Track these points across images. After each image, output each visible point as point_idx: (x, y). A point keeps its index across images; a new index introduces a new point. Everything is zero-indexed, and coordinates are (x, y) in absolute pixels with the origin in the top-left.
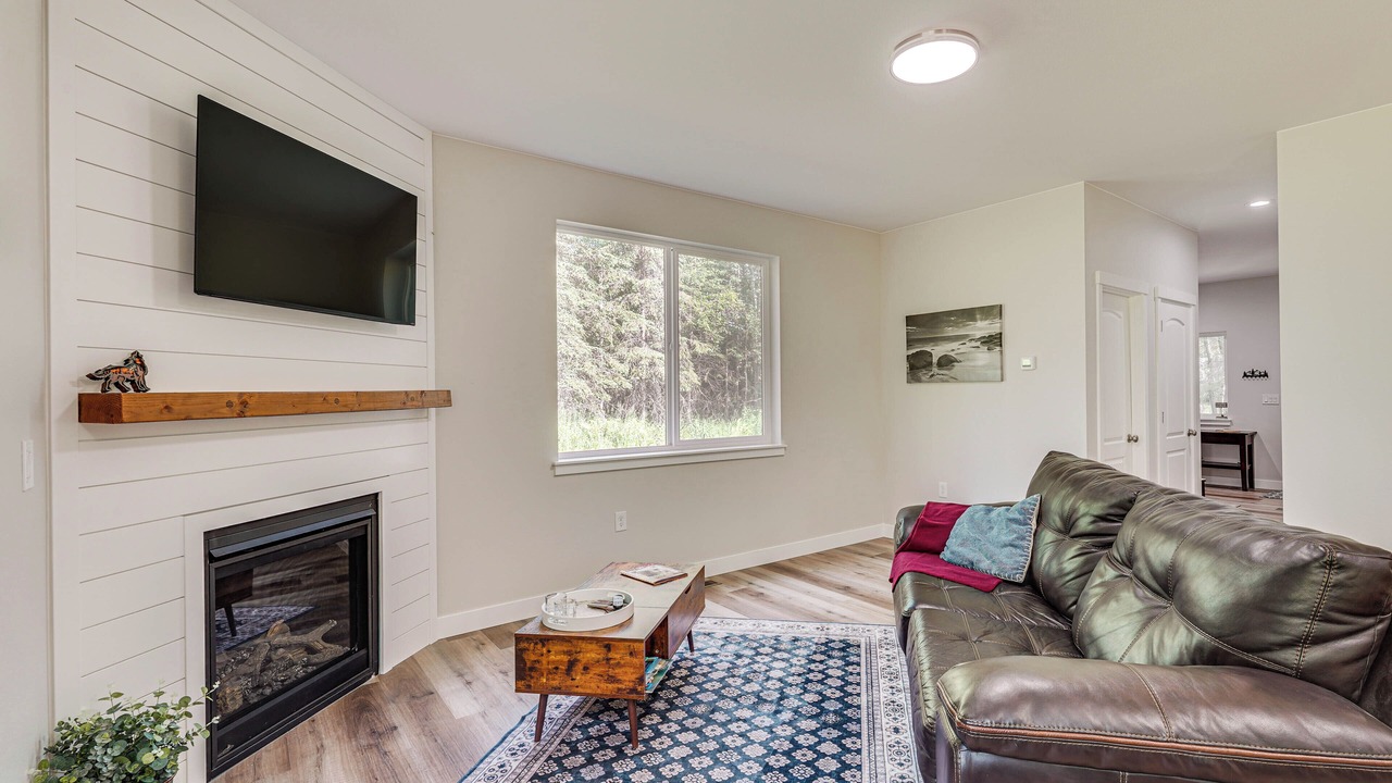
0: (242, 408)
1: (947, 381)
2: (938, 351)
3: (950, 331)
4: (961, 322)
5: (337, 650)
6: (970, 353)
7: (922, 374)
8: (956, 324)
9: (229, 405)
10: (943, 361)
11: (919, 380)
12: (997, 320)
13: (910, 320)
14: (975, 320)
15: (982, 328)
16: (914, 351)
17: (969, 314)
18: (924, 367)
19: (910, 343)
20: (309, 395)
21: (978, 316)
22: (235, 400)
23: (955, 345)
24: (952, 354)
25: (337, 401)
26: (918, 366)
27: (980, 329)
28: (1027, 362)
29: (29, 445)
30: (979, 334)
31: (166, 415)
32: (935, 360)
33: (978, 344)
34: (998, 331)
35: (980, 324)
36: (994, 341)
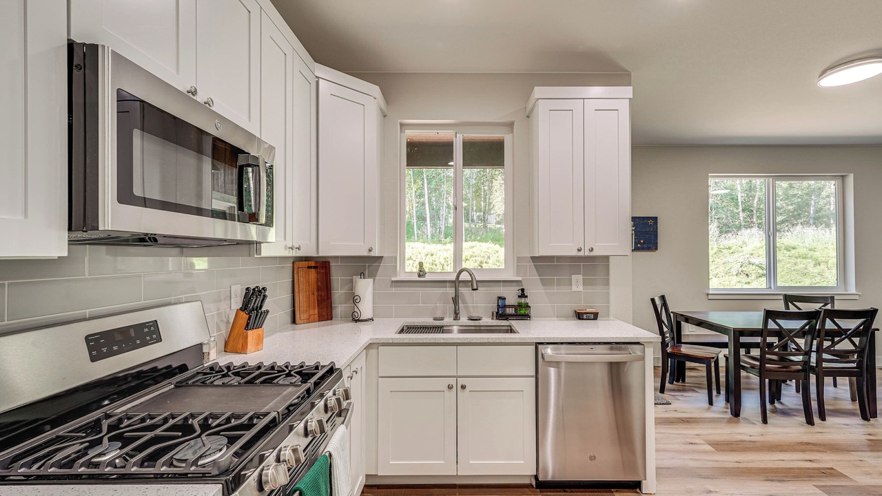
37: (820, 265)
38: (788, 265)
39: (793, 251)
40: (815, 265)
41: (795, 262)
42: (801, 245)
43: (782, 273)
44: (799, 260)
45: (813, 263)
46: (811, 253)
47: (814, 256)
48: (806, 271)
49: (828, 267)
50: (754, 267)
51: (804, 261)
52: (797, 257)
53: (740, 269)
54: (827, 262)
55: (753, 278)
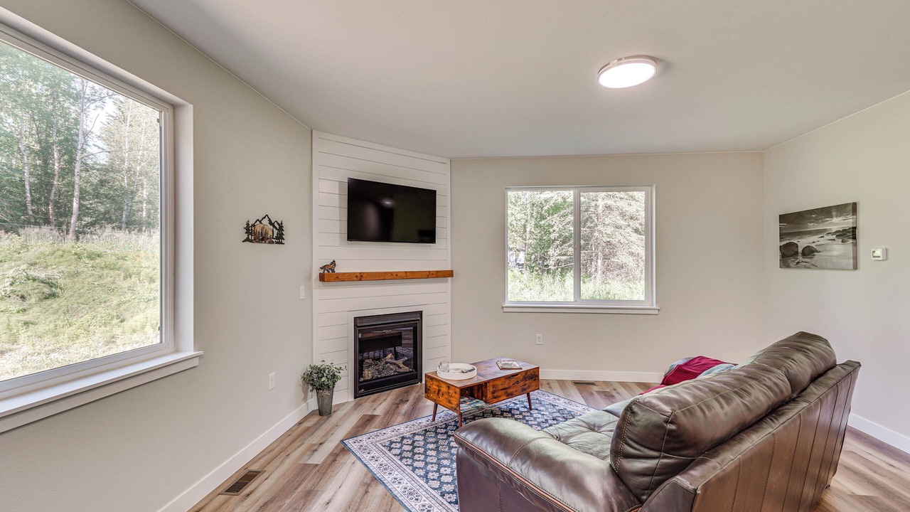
0: (361, 277)
1: (809, 268)
2: (803, 243)
3: (812, 227)
4: (821, 219)
5: (406, 369)
6: (827, 244)
7: (791, 261)
8: (816, 221)
9: (356, 276)
10: (806, 251)
11: (788, 266)
12: (850, 216)
13: (783, 218)
14: (831, 217)
15: (838, 223)
16: (785, 243)
17: (826, 212)
18: (792, 256)
19: (782, 236)
20: (386, 273)
21: (834, 213)
22: (358, 275)
23: (815, 238)
24: (813, 245)
25: (397, 275)
26: (789, 255)
27: (836, 224)
28: (878, 253)
29: (302, 288)
30: (834, 229)
31: (337, 280)
32: (800, 250)
33: (834, 237)
34: (851, 226)
35: (835, 220)
36: (850, 234)
37: (130, 277)
38: (90, 280)
39: (98, 261)
40: (125, 278)
41: (100, 274)
42: (109, 252)
43: (82, 291)
44: (105, 272)
45: (123, 275)
46: (120, 262)
47: (125, 266)
48: (113, 286)
49: (139, 280)
50: (36, 284)
51: (112, 273)
52: (102, 268)
53: (9, 289)
54: (139, 274)
55: (33, 300)
